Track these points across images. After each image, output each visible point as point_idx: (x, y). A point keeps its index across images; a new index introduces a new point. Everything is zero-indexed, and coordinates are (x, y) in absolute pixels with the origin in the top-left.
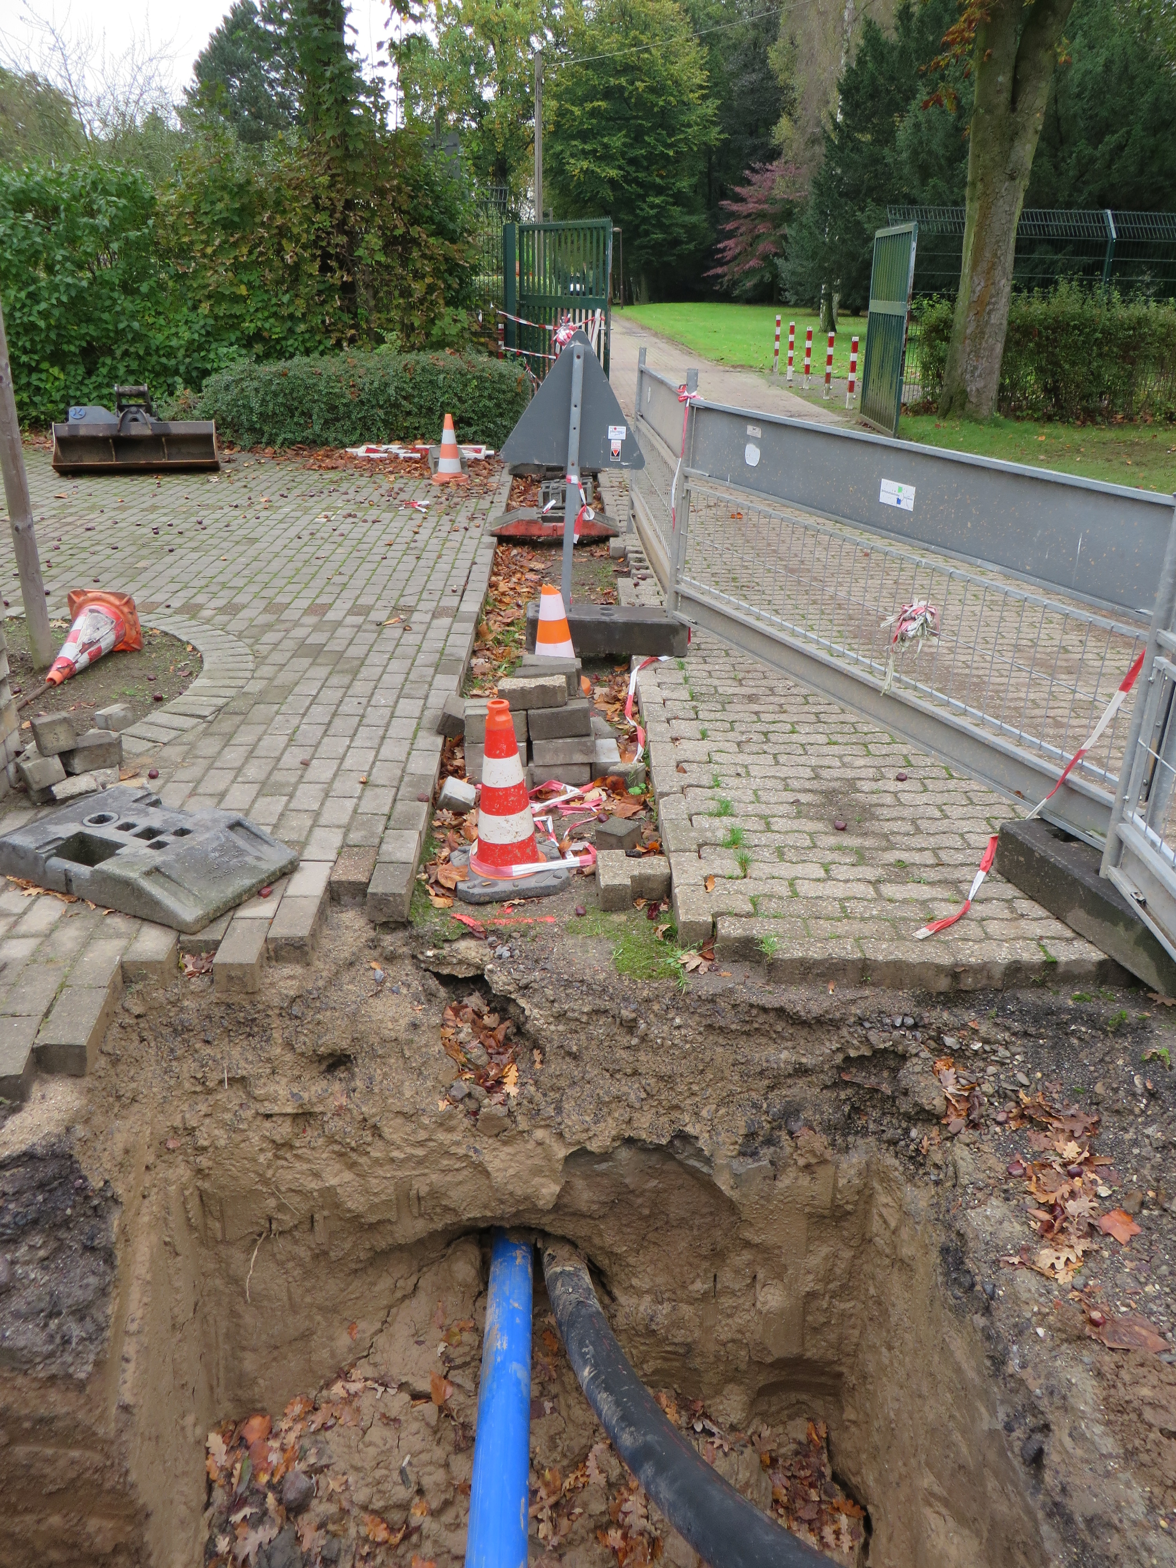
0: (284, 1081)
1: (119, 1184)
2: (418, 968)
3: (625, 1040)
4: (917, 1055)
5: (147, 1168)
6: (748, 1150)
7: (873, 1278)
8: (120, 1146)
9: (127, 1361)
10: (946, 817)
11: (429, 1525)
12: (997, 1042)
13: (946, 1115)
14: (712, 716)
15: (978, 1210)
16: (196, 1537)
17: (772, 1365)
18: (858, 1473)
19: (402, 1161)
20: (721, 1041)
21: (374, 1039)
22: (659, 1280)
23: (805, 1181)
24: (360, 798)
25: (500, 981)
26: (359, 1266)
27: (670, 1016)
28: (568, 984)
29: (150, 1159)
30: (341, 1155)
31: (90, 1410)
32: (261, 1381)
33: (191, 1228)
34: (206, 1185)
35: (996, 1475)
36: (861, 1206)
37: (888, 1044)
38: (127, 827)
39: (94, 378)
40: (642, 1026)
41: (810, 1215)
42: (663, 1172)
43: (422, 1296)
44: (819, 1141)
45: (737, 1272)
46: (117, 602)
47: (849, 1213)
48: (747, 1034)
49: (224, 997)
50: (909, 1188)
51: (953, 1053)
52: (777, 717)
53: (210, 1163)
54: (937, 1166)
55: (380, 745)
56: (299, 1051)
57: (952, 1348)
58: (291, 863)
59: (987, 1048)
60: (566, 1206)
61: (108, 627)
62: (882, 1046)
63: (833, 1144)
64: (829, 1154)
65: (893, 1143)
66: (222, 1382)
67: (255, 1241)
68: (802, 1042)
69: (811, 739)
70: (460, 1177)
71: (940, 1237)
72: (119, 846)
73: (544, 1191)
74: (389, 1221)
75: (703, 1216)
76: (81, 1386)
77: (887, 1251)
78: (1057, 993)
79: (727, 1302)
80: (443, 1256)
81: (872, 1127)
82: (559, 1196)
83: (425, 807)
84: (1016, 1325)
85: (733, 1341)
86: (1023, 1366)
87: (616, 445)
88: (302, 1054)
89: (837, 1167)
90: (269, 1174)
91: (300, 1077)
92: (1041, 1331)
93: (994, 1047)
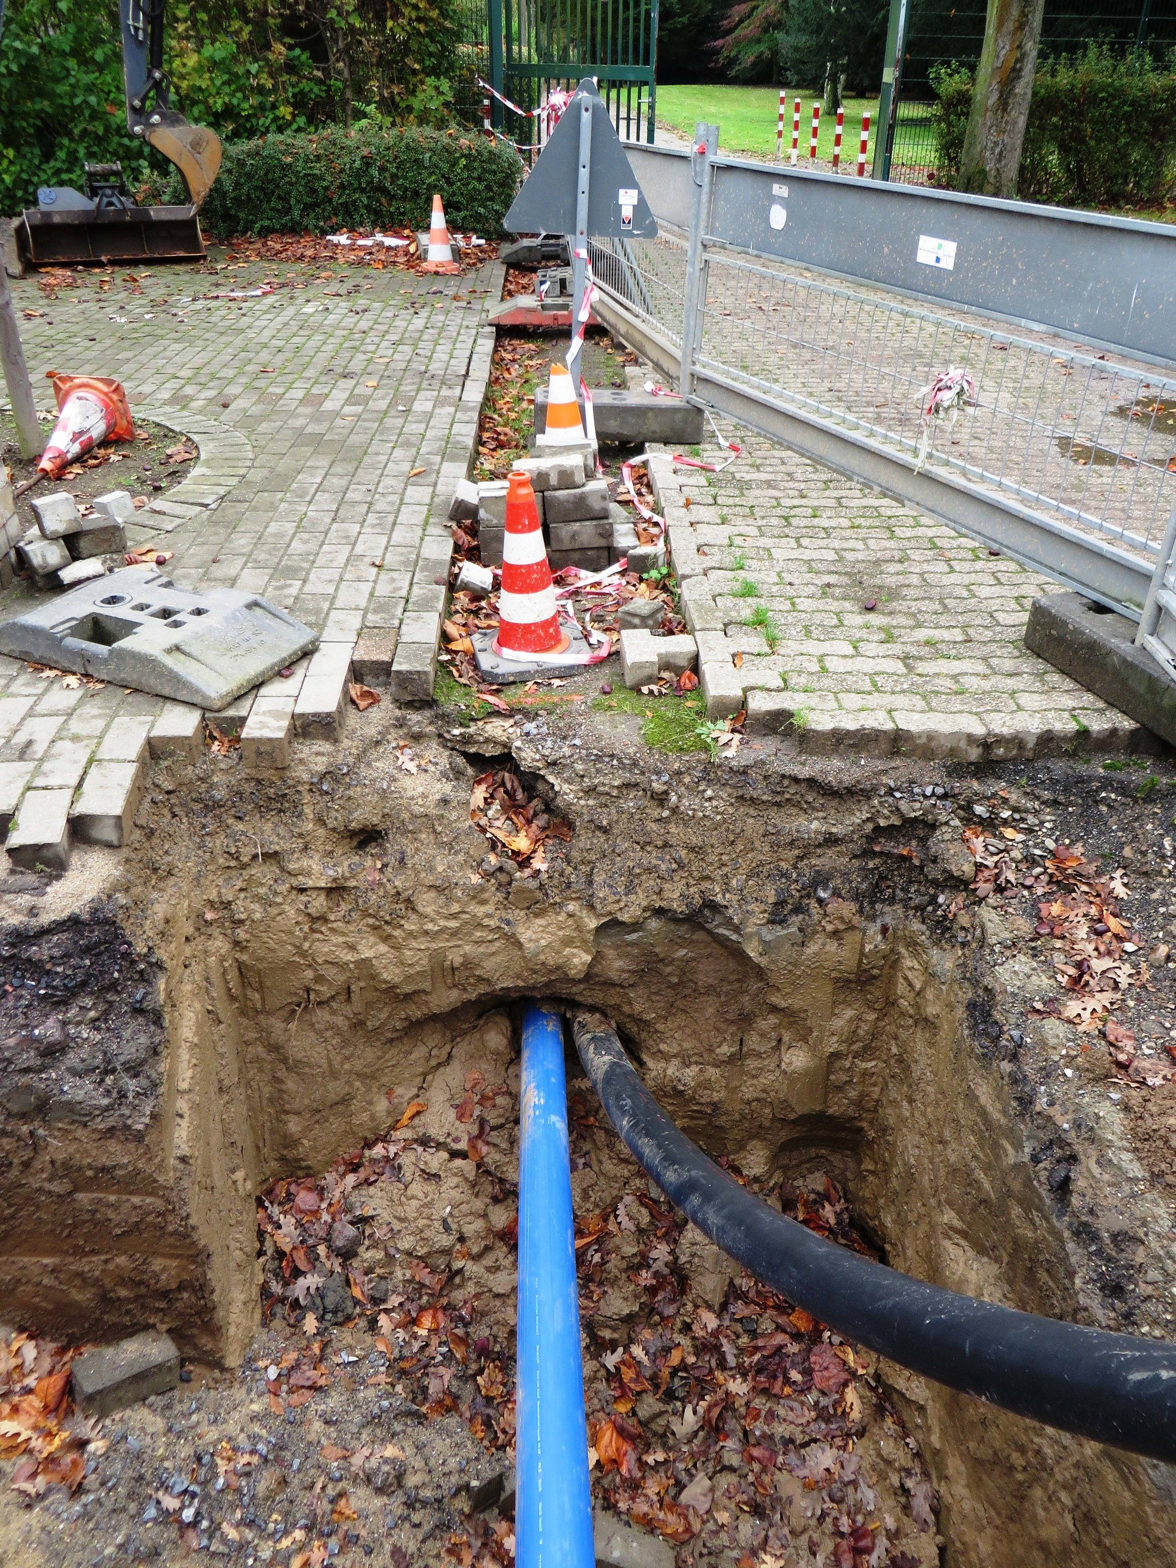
0: (317, 857)
1: (162, 951)
2: (445, 747)
3: (656, 813)
4: (947, 823)
5: (187, 939)
6: (777, 919)
7: (896, 1038)
8: (161, 915)
9: (181, 1116)
10: (974, 596)
11: (472, 1268)
12: (1027, 811)
13: (975, 881)
14: (730, 501)
15: (1006, 966)
16: (252, 1279)
17: (794, 1122)
18: (876, 1216)
19: (437, 932)
20: (752, 812)
21: (405, 815)
22: (686, 1045)
23: (832, 946)
24: (375, 582)
25: (528, 757)
26: (395, 1035)
27: (701, 788)
28: (599, 758)
29: (189, 930)
30: (375, 928)
31: (150, 1159)
32: (305, 1141)
33: (233, 998)
34: (244, 957)
35: (1020, 1202)
36: (886, 970)
37: (918, 814)
38: (141, 607)
39: (52, 163)
40: (674, 798)
41: (836, 980)
42: (692, 941)
43: (456, 1065)
44: (848, 909)
45: (762, 1035)
46: (105, 389)
47: (874, 977)
48: (778, 805)
49: (253, 772)
50: (935, 951)
51: (982, 821)
52: (796, 502)
53: (247, 936)
54: (963, 928)
55: (392, 530)
56: (330, 826)
57: (977, 1092)
58: (312, 643)
59: (1017, 816)
60: (597, 975)
61: (99, 415)
62: (913, 815)
63: (861, 911)
64: (856, 920)
65: (920, 908)
66: (268, 1142)
67: (294, 1011)
68: (833, 811)
69: (833, 523)
70: (493, 949)
71: (966, 994)
72: (138, 624)
73: (576, 960)
74: (424, 991)
75: (730, 983)
76: (139, 1137)
77: (911, 1012)
78: (1088, 762)
79: (752, 1064)
80: (475, 1027)
81: (900, 894)
82: (591, 966)
83: (443, 589)
84: (1043, 1069)
85: (757, 1100)
86: (1051, 1104)
87: (627, 212)
88: (334, 830)
89: (864, 934)
90: (306, 945)
91: (332, 852)
92: (1069, 1072)
93: (1024, 815)
